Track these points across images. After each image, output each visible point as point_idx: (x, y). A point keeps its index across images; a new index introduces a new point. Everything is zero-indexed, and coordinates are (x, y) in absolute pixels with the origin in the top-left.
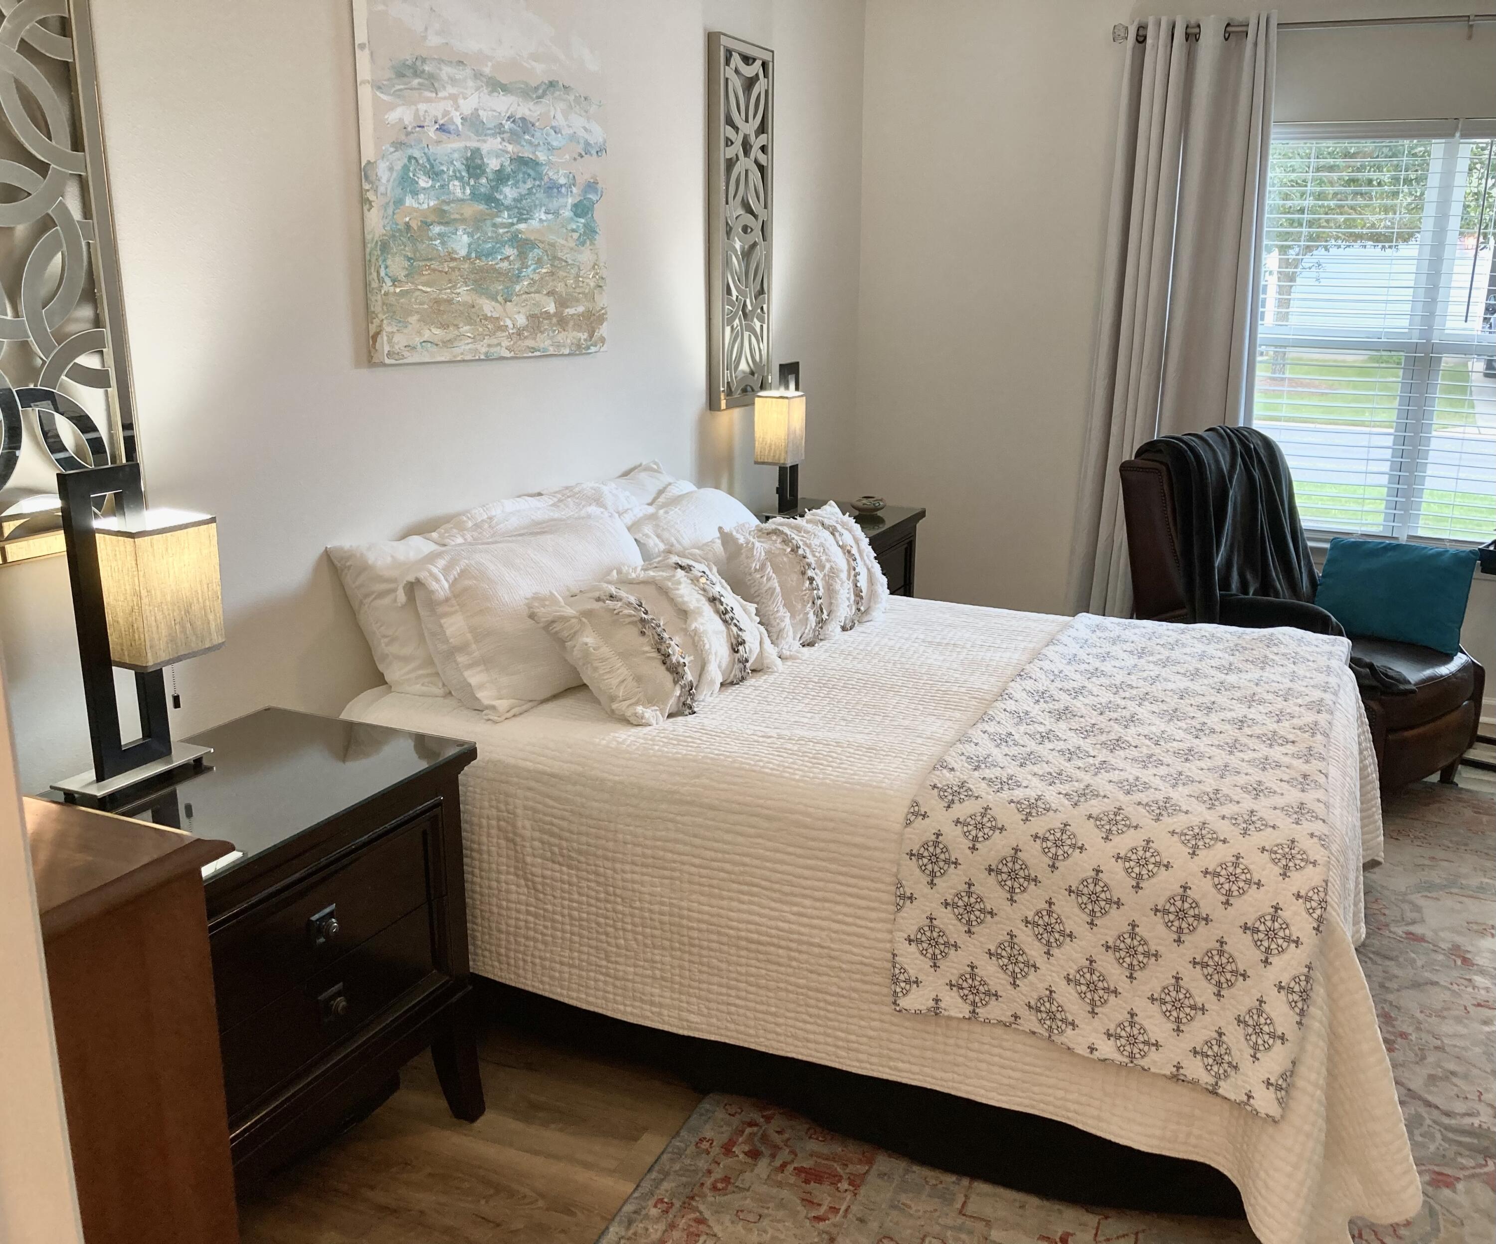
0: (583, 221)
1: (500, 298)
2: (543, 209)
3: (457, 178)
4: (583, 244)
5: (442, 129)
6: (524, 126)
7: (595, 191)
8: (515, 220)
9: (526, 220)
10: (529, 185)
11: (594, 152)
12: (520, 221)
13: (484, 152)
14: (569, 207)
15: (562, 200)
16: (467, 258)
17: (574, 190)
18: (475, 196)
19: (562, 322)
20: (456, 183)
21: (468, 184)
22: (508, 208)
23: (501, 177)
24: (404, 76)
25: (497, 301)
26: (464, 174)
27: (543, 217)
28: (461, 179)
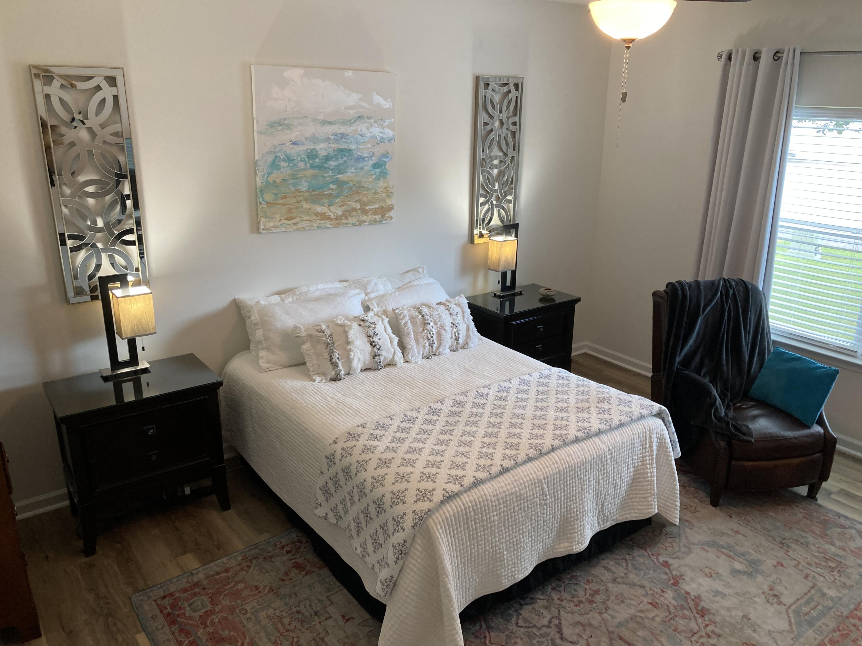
0: (379, 170)
1: (327, 205)
2: (353, 168)
3: (302, 161)
4: (379, 179)
5: (294, 143)
6: (343, 136)
7: (387, 157)
8: (336, 174)
9: (342, 173)
10: (345, 159)
11: (387, 142)
12: (338, 174)
13: (318, 149)
14: (370, 165)
15: (365, 163)
16: (308, 191)
17: (373, 158)
18: (312, 167)
19: (365, 212)
20: (302, 163)
21: (309, 162)
22: (332, 170)
23: (328, 158)
24: (274, 126)
25: (325, 206)
26: (306, 159)
27: (353, 171)
28: (305, 161)
